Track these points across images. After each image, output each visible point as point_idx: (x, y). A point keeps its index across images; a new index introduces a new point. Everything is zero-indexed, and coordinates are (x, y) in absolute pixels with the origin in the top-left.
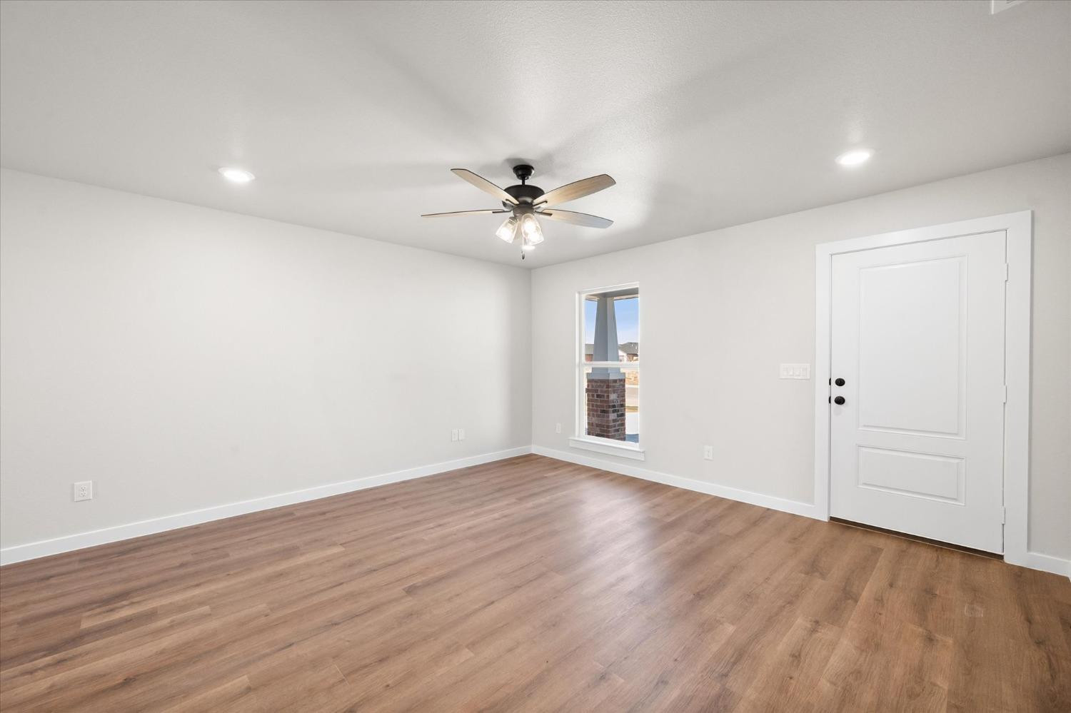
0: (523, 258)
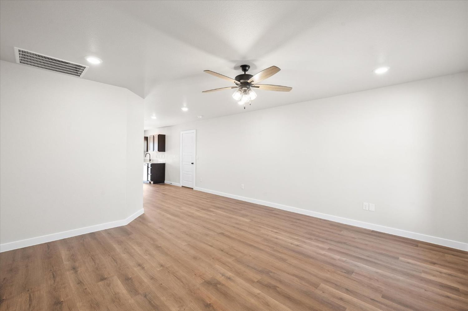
0: (245, 108)
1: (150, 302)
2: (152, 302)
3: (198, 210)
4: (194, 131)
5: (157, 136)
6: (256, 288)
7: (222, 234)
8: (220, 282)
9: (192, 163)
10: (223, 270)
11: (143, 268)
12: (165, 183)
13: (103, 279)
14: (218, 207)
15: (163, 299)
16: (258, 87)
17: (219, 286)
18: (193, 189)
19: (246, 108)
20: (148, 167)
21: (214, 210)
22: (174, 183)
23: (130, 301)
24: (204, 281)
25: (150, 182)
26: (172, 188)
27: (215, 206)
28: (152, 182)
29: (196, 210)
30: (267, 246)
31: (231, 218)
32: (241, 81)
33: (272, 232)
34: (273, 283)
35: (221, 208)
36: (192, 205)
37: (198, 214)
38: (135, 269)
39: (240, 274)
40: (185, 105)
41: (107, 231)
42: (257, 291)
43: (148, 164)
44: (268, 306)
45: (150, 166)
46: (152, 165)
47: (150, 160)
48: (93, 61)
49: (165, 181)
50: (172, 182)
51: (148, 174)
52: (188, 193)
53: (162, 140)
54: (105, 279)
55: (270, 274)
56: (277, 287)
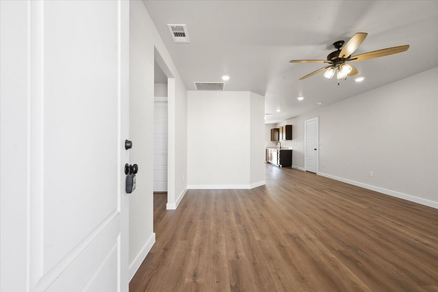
1: (245, 230)
2: (246, 230)
3: (311, 189)
4: (317, 118)
5: (285, 126)
6: (333, 253)
7: (325, 210)
8: (300, 238)
9: (315, 149)
10: (307, 232)
11: (249, 213)
12: (292, 167)
13: (226, 211)
14: (335, 191)
15: (253, 231)
16: (356, 59)
17: (297, 240)
18: (316, 173)
19: (340, 84)
20: (278, 153)
21: (328, 192)
22: (300, 168)
23: (235, 225)
24: (287, 233)
25: (279, 166)
26: (296, 172)
27: (331, 189)
28: (281, 166)
29: (309, 189)
30: (374, 231)
31: (344, 201)
32: (333, 59)
33: (393, 223)
34: (356, 258)
35: (338, 192)
36: (308, 186)
37: (310, 192)
38: (245, 212)
39: (323, 240)
40: (301, 95)
41: (238, 190)
42: (332, 256)
43: (278, 150)
44: (337, 269)
45: (279, 152)
46: (281, 151)
47: (281, 148)
48: (226, 78)
49: (292, 166)
50: (297, 167)
51: (278, 159)
52: (309, 176)
53: (289, 129)
54: (228, 212)
55: (359, 251)
56: (359, 262)
